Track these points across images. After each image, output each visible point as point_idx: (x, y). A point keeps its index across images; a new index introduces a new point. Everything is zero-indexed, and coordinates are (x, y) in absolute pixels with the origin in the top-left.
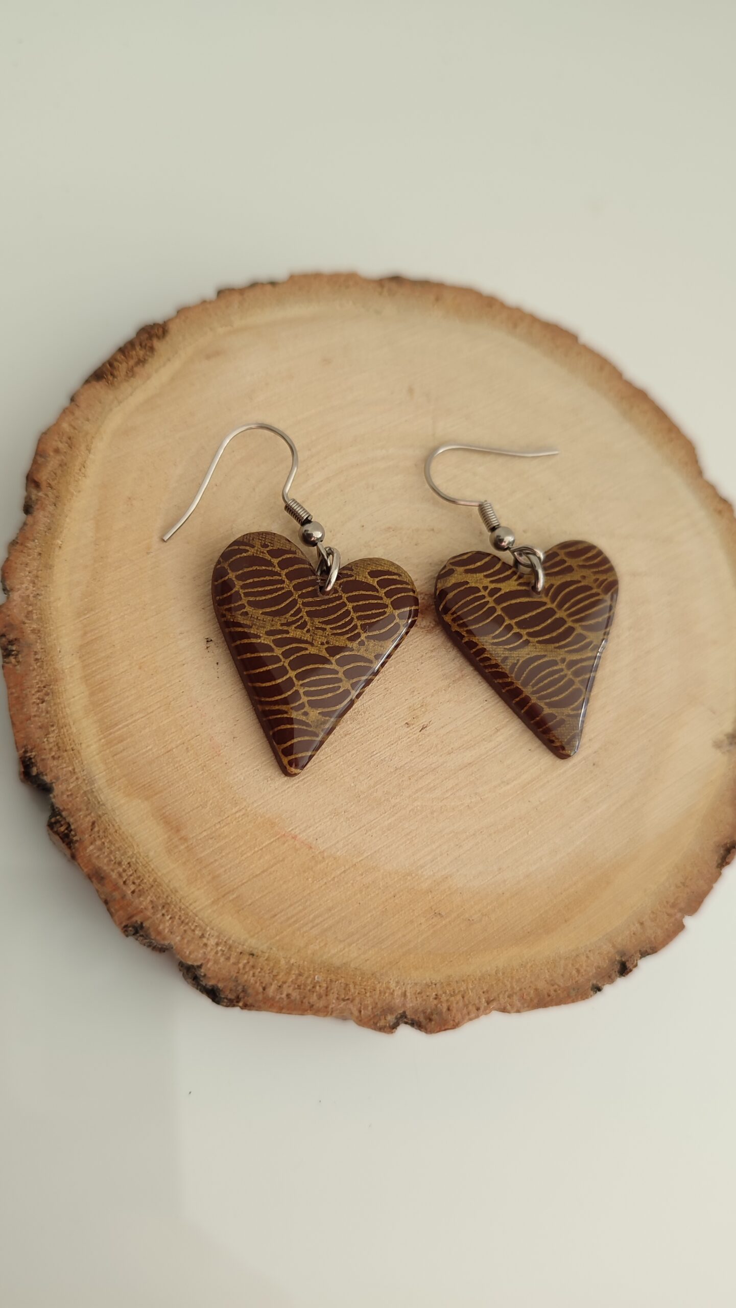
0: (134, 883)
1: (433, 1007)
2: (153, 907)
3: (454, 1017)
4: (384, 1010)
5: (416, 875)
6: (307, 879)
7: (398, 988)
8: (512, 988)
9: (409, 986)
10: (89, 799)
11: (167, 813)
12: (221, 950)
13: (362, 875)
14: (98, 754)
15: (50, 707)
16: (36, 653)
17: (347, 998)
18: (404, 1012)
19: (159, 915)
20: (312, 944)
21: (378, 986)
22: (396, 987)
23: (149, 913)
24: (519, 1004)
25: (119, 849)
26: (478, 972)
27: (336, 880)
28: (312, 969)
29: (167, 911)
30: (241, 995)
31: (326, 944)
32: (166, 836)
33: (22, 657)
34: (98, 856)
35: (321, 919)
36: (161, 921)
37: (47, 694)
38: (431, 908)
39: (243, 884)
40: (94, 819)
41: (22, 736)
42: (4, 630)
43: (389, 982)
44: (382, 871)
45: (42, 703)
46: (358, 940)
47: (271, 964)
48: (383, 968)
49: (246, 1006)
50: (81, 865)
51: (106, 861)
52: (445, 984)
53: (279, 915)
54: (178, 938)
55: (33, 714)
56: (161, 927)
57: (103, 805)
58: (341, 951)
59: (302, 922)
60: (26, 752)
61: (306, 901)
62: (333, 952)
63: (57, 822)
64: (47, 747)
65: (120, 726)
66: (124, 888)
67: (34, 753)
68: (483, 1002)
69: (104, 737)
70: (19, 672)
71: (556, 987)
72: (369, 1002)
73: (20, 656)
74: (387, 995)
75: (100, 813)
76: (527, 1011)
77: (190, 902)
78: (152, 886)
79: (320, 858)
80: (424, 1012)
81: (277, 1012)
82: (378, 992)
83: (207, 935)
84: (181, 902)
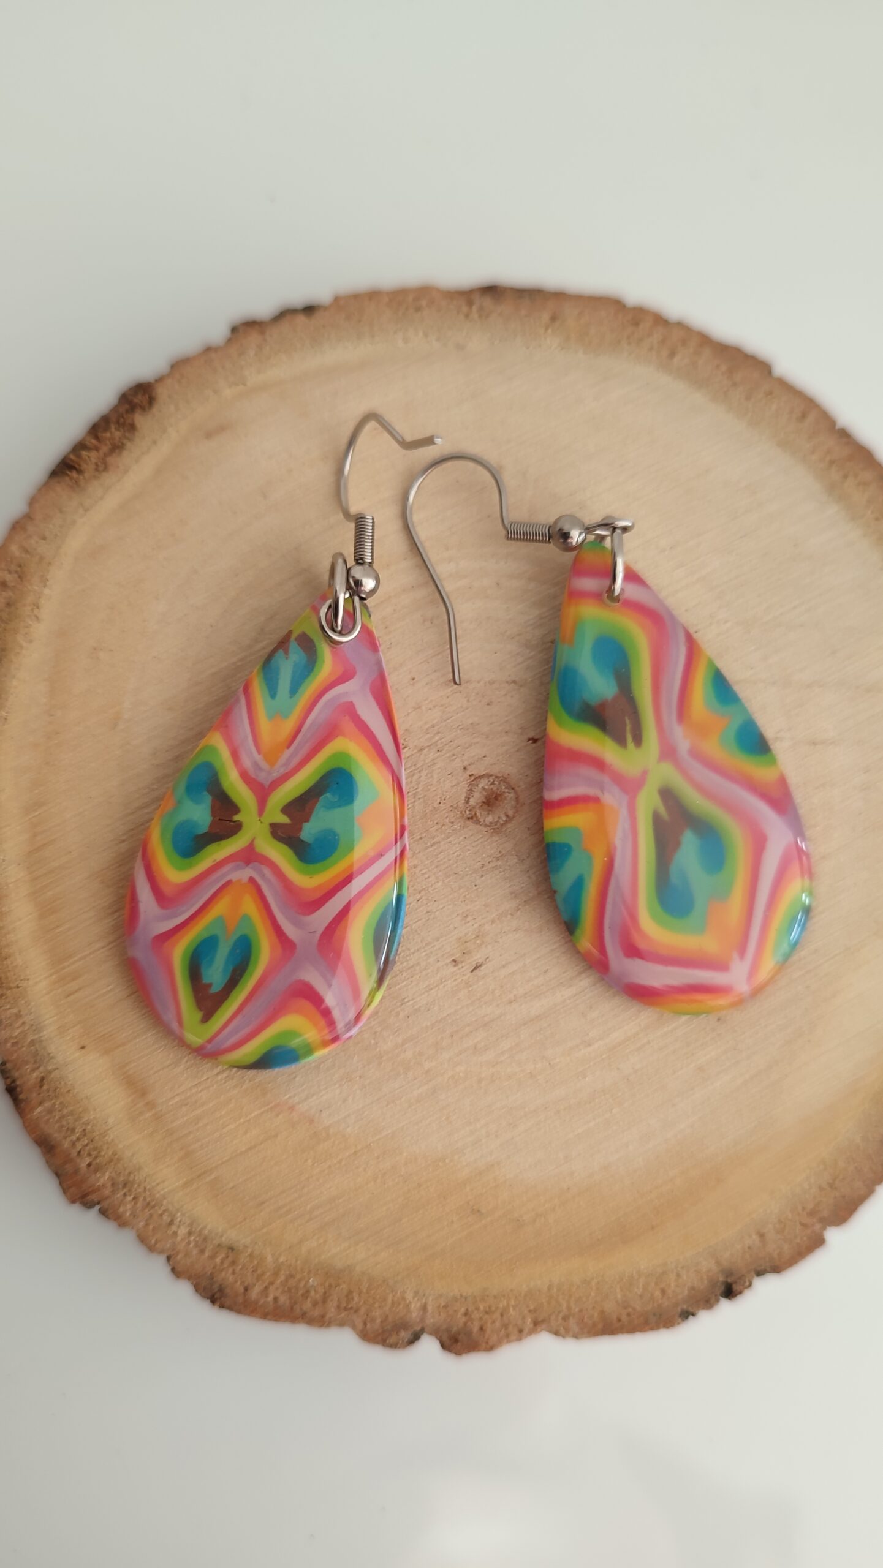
0: (89, 1155)
1: (461, 1325)
2: (113, 1185)
3: (488, 1339)
4: (396, 1324)
5: (451, 1161)
6: (306, 1160)
7: (416, 1299)
8: (569, 1308)
9: (431, 1298)
10: (37, 1050)
11: (130, 1072)
12: (194, 1239)
13: (378, 1157)
14: (47, 994)
17: (350, 1306)
19: (120, 1195)
20: (308, 1240)
21: (390, 1296)
22: (414, 1298)
23: (107, 1192)
24: (575, 1328)
25: (71, 1113)
26: (524, 1286)
27: (343, 1163)
28: (307, 1271)
29: (129, 1191)
30: (217, 1296)
31: (326, 1242)
32: (130, 1100)
34: (47, 1122)
35: (321, 1210)
36: (122, 1203)
38: (468, 1203)
40: (43, 1074)
43: (404, 1292)
44: (405, 1154)
46: (368, 1238)
47: (256, 1262)
48: (398, 1275)
49: (222, 1306)
50: (29, 1128)
51: (56, 1126)
52: (478, 1299)
54: (142, 1224)
56: (121, 1209)
57: (52, 1058)
58: (344, 1251)
59: (296, 1213)
61: (304, 1187)
62: (334, 1251)
65: (76, 958)
66: (78, 1161)
68: (528, 1323)
69: (57, 972)
71: (630, 1310)
72: (377, 1314)
74: (401, 1306)
75: (50, 1068)
76: (587, 1337)
77: (158, 1181)
78: (112, 1160)
79: (324, 1135)
80: (448, 1330)
81: (261, 1318)
82: (390, 1301)
83: (177, 1222)
84: (145, 1181)
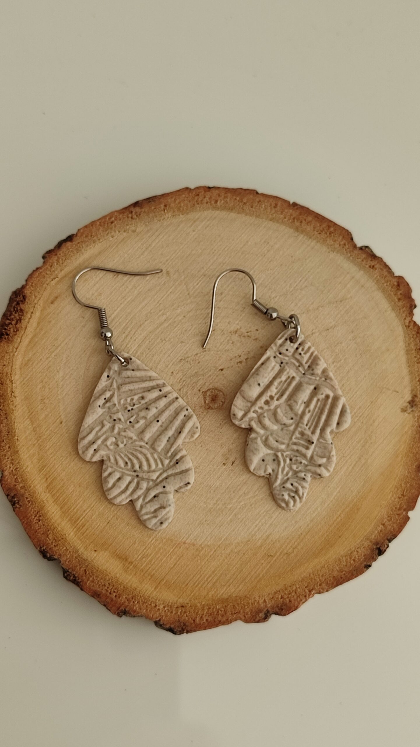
0: (114, 592)
1: (281, 603)
2: (128, 600)
3: (294, 604)
4: (257, 612)
5: (253, 540)
6: (198, 561)
8: (320, 580)
9: (266, 596)
10: (79, 560)
11: (118, 553)
12: (167, 609)
13: (224, 549)
14: (75, 536)
15: (44, 522)
16: (27, 498)
17: (236, 612)
18: (267, 610)
19: (132, 603)
20: (210, 592)
21: (250, 601)
22: (259, 599)
23: (127, 603)
24: (327, 587)
25: (102, 578)
26: (300, 578)
27: (212, 556)
28: (214, 604)
29: (135, 600)
30: (184, 627)
31: (217, 590)
32: (122, 564)
33: (21, 503)
34: (93, 586)
35: (211, 578)
36: (134, 606)
37: (40, 516)
38: (265, 554)
39: (167, 574)
40: (85, 568)
41: (36, 541)
42: (7, 492)
43: (255, 598)
44: (234, 544)
45: (39, 521)
46: (233, 582)
47: (194, 608)
48: (249, 592)
49: (188, 632)
50: (87, 592)
51: (97, 586)
52: (284, 590)
53: (189, 584)
54: (144, 611)
55: (37, 528)
56: (135, 608)
57: (87, 560)
58: (226, 590)
59: (202, 583)
60: (41, 548)
61: (201, 572)
62: (222, 592)
63: (68, 575)
64: (50, 542)
65: (80, 519)
66: (111, 596)
67: (45, 547)
68: (307, 592)
69: (75, 527)
70: (22, 511)
71: (344, 572)
72: (248, 610)
73: (20, 502)
74: (256, 604)
75: (86, 564)
76: (331, 589)
77: (144, 591)
78: (124, 590)
79: (201, 548)
80: (277, 606)
81: (204, 630)
82: (251, 604)
83: (158, 605)
84: (139, 593)
